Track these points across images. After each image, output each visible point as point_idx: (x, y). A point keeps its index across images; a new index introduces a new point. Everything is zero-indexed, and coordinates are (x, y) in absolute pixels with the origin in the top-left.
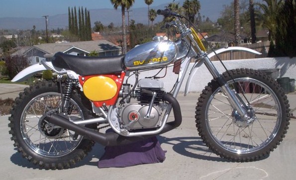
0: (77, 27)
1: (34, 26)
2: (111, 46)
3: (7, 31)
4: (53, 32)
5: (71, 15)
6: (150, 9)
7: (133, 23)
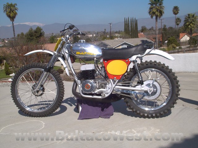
0: (129, 30)
1: (105, 29)
2: (148, 41)
3: (90, 32)
4: (116, 32)
5: (126, 22)
6: (177, 17)
7: (165, 27)
